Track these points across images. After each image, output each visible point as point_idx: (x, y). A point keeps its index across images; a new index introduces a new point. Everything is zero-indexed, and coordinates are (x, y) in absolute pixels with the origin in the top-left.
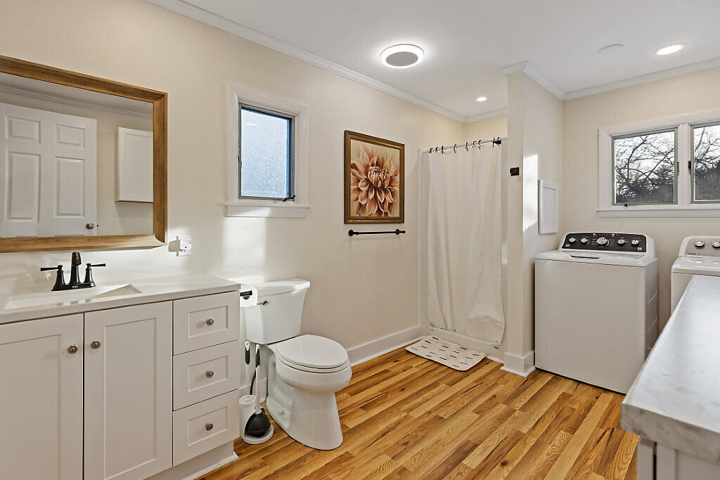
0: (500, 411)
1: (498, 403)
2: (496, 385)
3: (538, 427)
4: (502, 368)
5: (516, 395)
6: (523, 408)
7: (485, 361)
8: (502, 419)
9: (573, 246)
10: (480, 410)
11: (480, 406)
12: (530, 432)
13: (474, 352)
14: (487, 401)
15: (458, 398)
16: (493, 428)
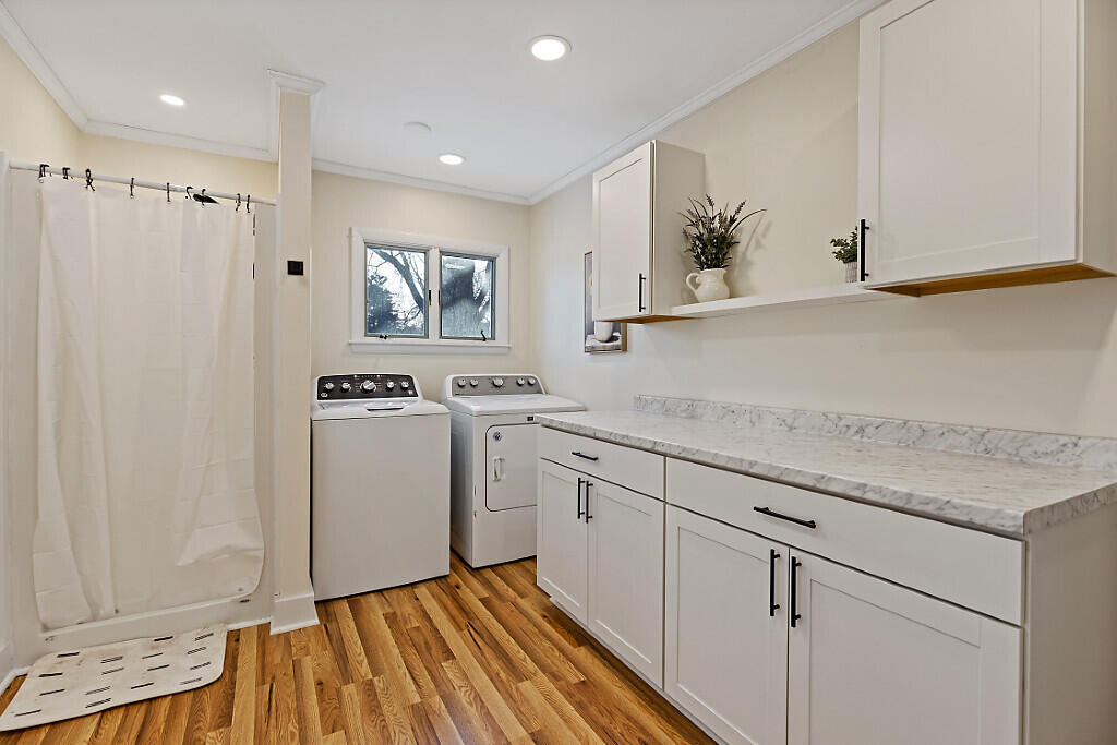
0: (356, 698)
1: (339, 691)
2: (297, 665)
3: (421, 682)
4: (274, 631)
5: (342, 657)
6: (376, 671)
7: (234, 638)
8: (373, 706)
9: (332, 395)
10: (330, 722)
11: (321, 716)
12: (422, 696)
13: (194, 634)
14: (321, 700)
15: (273, 735)
16: (382, 732)
